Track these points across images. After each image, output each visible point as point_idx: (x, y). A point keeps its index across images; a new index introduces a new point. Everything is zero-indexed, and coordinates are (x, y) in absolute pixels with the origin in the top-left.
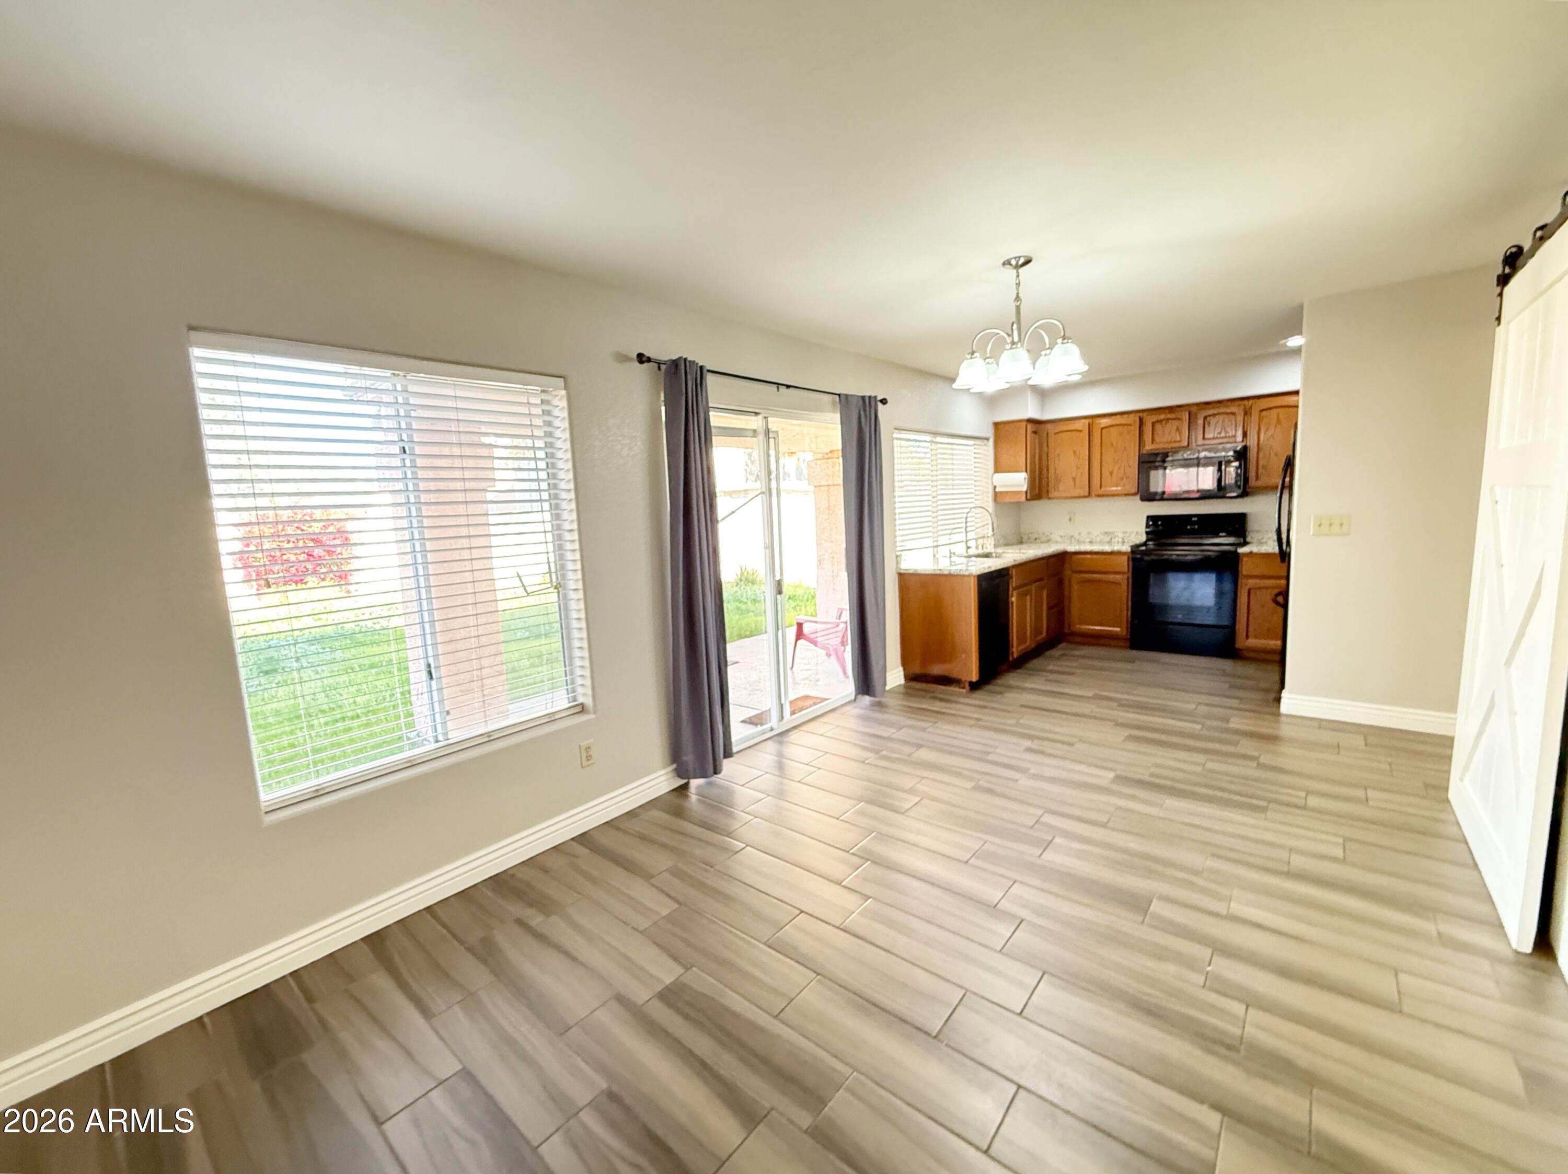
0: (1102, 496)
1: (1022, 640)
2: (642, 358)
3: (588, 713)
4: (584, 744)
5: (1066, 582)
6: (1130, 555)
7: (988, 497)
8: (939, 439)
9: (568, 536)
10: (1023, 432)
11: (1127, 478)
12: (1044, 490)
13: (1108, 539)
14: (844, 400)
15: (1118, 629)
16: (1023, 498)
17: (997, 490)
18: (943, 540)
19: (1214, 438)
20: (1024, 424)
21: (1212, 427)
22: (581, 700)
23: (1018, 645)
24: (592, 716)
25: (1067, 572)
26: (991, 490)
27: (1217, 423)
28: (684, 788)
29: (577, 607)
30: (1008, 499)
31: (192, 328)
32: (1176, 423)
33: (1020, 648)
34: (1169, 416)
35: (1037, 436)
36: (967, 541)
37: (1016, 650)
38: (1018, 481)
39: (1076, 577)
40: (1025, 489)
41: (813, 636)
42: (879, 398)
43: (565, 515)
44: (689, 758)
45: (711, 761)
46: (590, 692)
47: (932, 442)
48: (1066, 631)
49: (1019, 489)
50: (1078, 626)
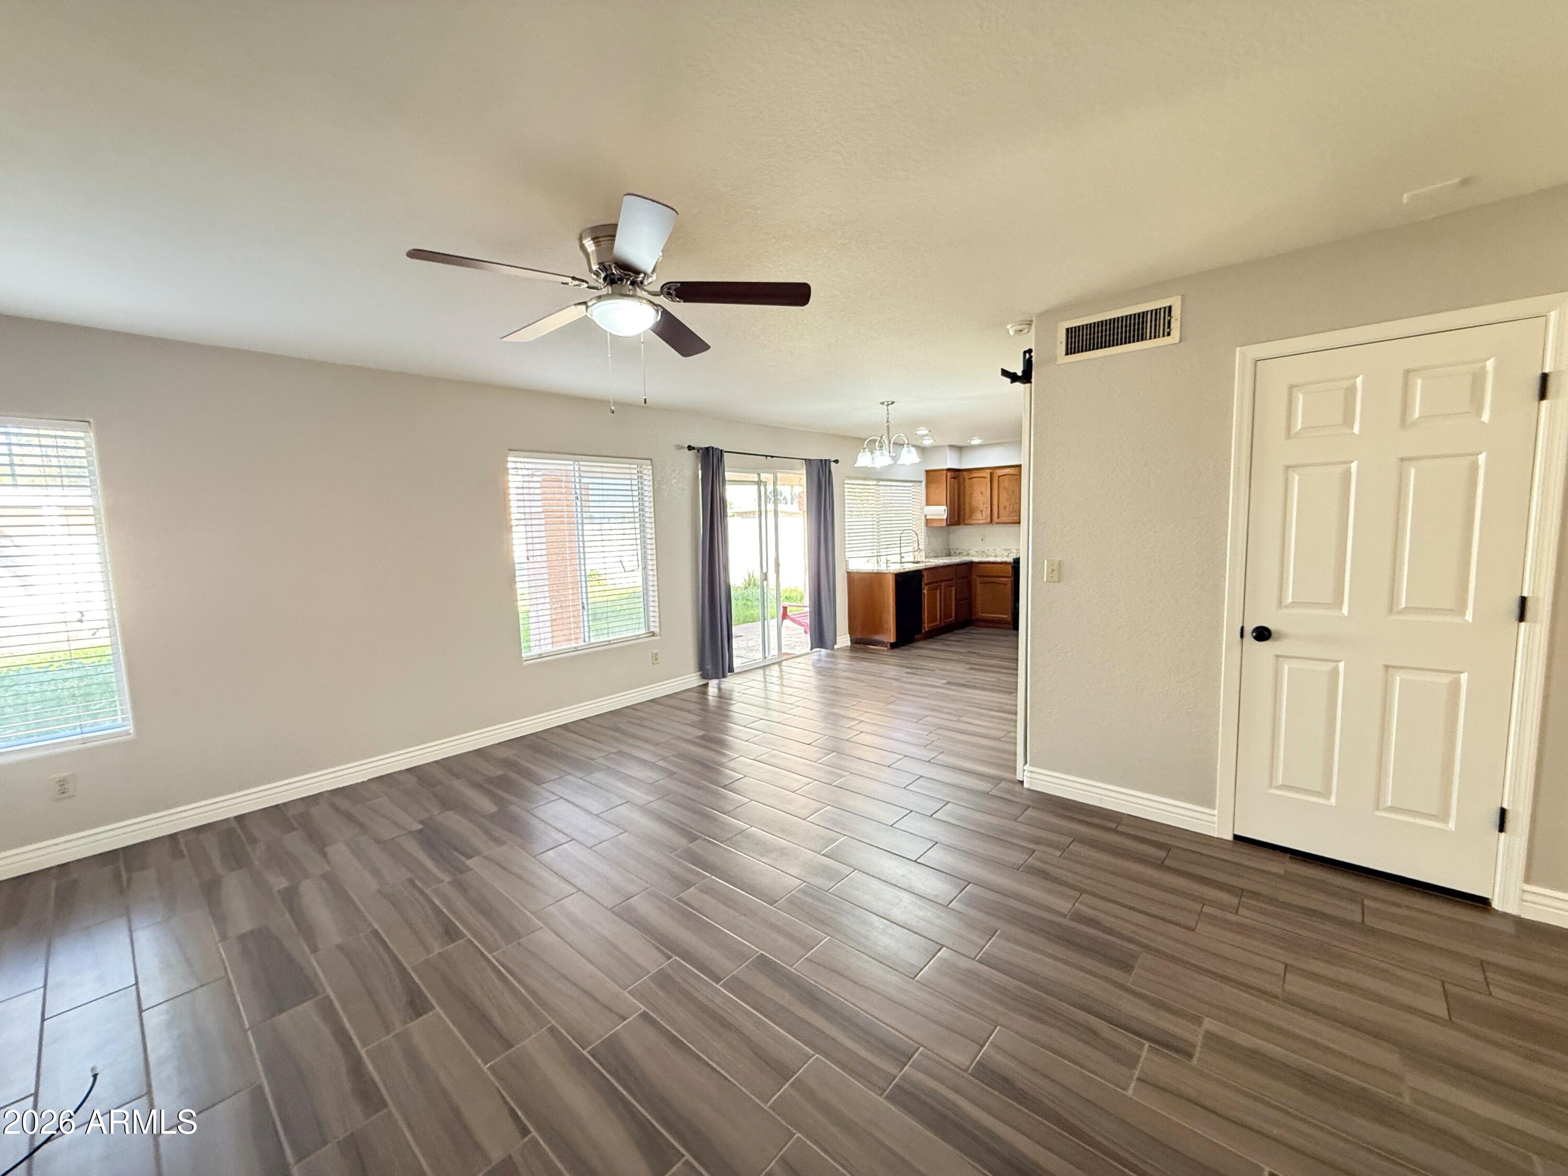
0: (1000, 523)
1: (932, 619)
2: (690, 448)
3: (656, 636)
4: (655, 651)
5: (973, 583)
7: (922, 522)
8: (881, 483)
9: (649, 541)
10: (945, 477)
12: (962, 518)
14: (808, 462)
15: (1006, 616)
16: (945, 524)
17: (928, 517)
18: (883, 552)
20: (945, 472)
22: (652, 629)
23: (928, 623)
24: (659, 638)
25: (974, 576)
26: (923, 518)
28: (706, 685)
29: (652, 580)
30: (935, 524)
31: (510, 450)
33: (930, 625)
35: (956, 480)
36: (901, 553)
37: (926, 627)
38: (940, 512)
39: (978, 579)
40: (945, 517)
41: (793, 617)
42: (832, 460)
43: (648, 530)
44: (709, 667)
45: (721, 669)
46: (658, 624)
47: (877, 485)
48: (974, 618)
49: (941, 517)
50: (981, 614)
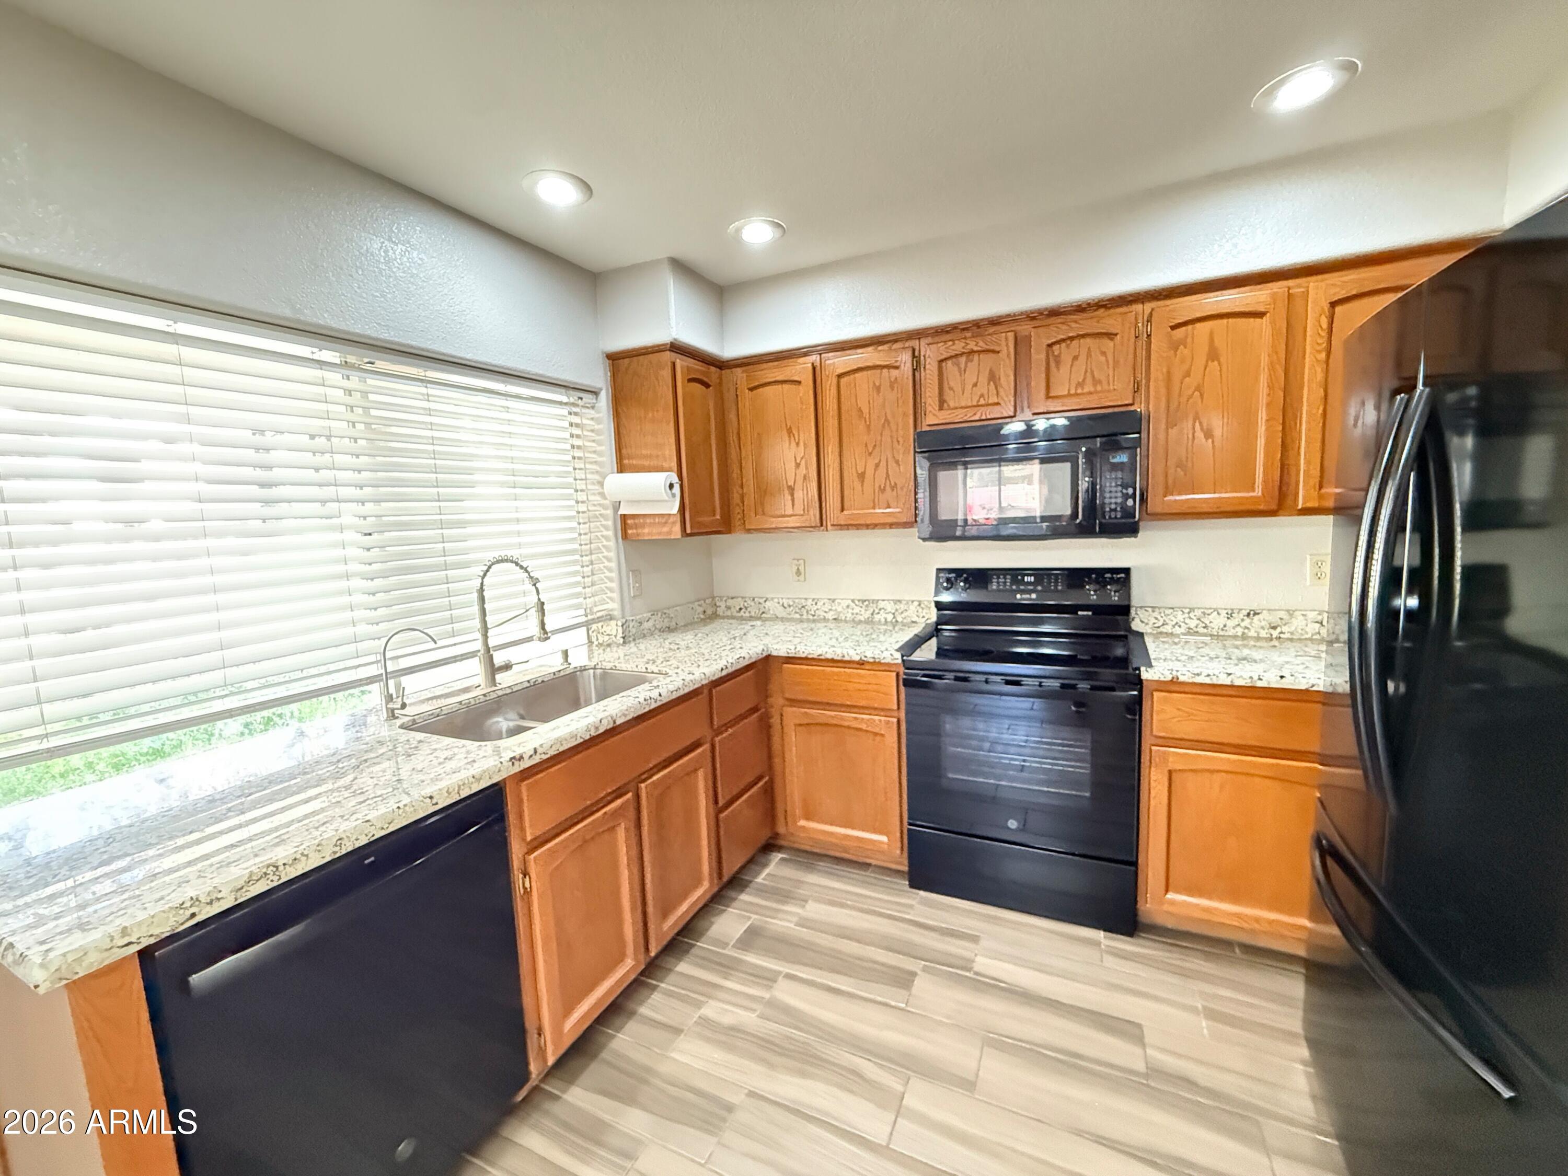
0: (847, 527)
5: (775, 720)
6: (902, 670)
7: (606, 528)
10: (669, 375)
11: (894, 487)
12: (732, 511)
13: (867, 615)
15: (884, 839)
16: (676, 530)
17: (623, 510)
19: (1069, 395)
20: (668, 359)
21: (1065, 369)
25: (777, 701)
27: (1075, 358)
30: (644, 531)
32: (988, 360)
34: (972, 345)
38: (660, 491)
39: (793, 715)
40: (675, 508)
49: (661, 509)
50: (802, 823)
